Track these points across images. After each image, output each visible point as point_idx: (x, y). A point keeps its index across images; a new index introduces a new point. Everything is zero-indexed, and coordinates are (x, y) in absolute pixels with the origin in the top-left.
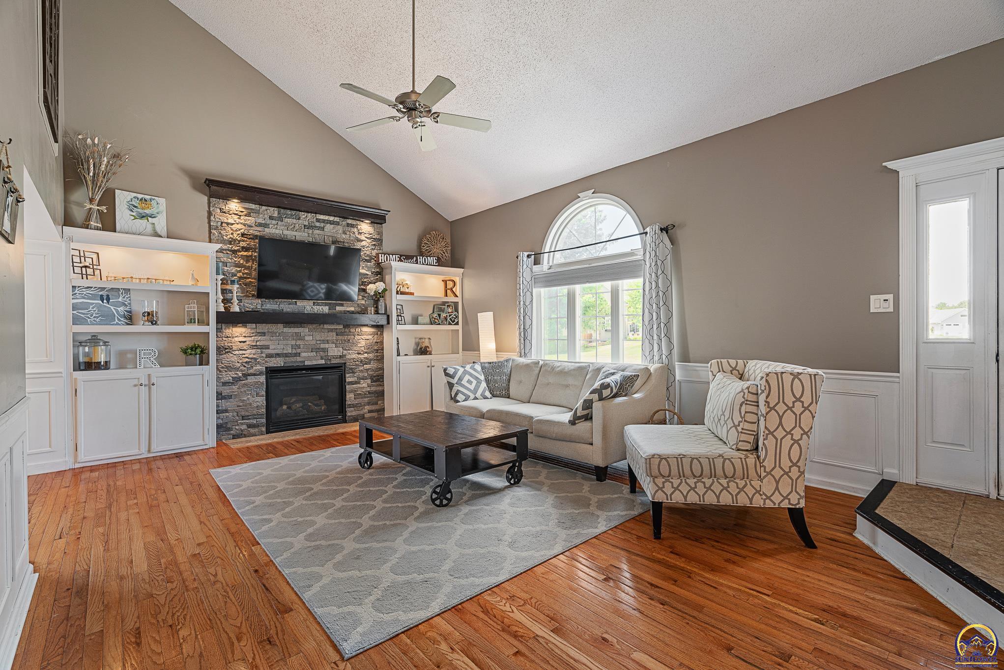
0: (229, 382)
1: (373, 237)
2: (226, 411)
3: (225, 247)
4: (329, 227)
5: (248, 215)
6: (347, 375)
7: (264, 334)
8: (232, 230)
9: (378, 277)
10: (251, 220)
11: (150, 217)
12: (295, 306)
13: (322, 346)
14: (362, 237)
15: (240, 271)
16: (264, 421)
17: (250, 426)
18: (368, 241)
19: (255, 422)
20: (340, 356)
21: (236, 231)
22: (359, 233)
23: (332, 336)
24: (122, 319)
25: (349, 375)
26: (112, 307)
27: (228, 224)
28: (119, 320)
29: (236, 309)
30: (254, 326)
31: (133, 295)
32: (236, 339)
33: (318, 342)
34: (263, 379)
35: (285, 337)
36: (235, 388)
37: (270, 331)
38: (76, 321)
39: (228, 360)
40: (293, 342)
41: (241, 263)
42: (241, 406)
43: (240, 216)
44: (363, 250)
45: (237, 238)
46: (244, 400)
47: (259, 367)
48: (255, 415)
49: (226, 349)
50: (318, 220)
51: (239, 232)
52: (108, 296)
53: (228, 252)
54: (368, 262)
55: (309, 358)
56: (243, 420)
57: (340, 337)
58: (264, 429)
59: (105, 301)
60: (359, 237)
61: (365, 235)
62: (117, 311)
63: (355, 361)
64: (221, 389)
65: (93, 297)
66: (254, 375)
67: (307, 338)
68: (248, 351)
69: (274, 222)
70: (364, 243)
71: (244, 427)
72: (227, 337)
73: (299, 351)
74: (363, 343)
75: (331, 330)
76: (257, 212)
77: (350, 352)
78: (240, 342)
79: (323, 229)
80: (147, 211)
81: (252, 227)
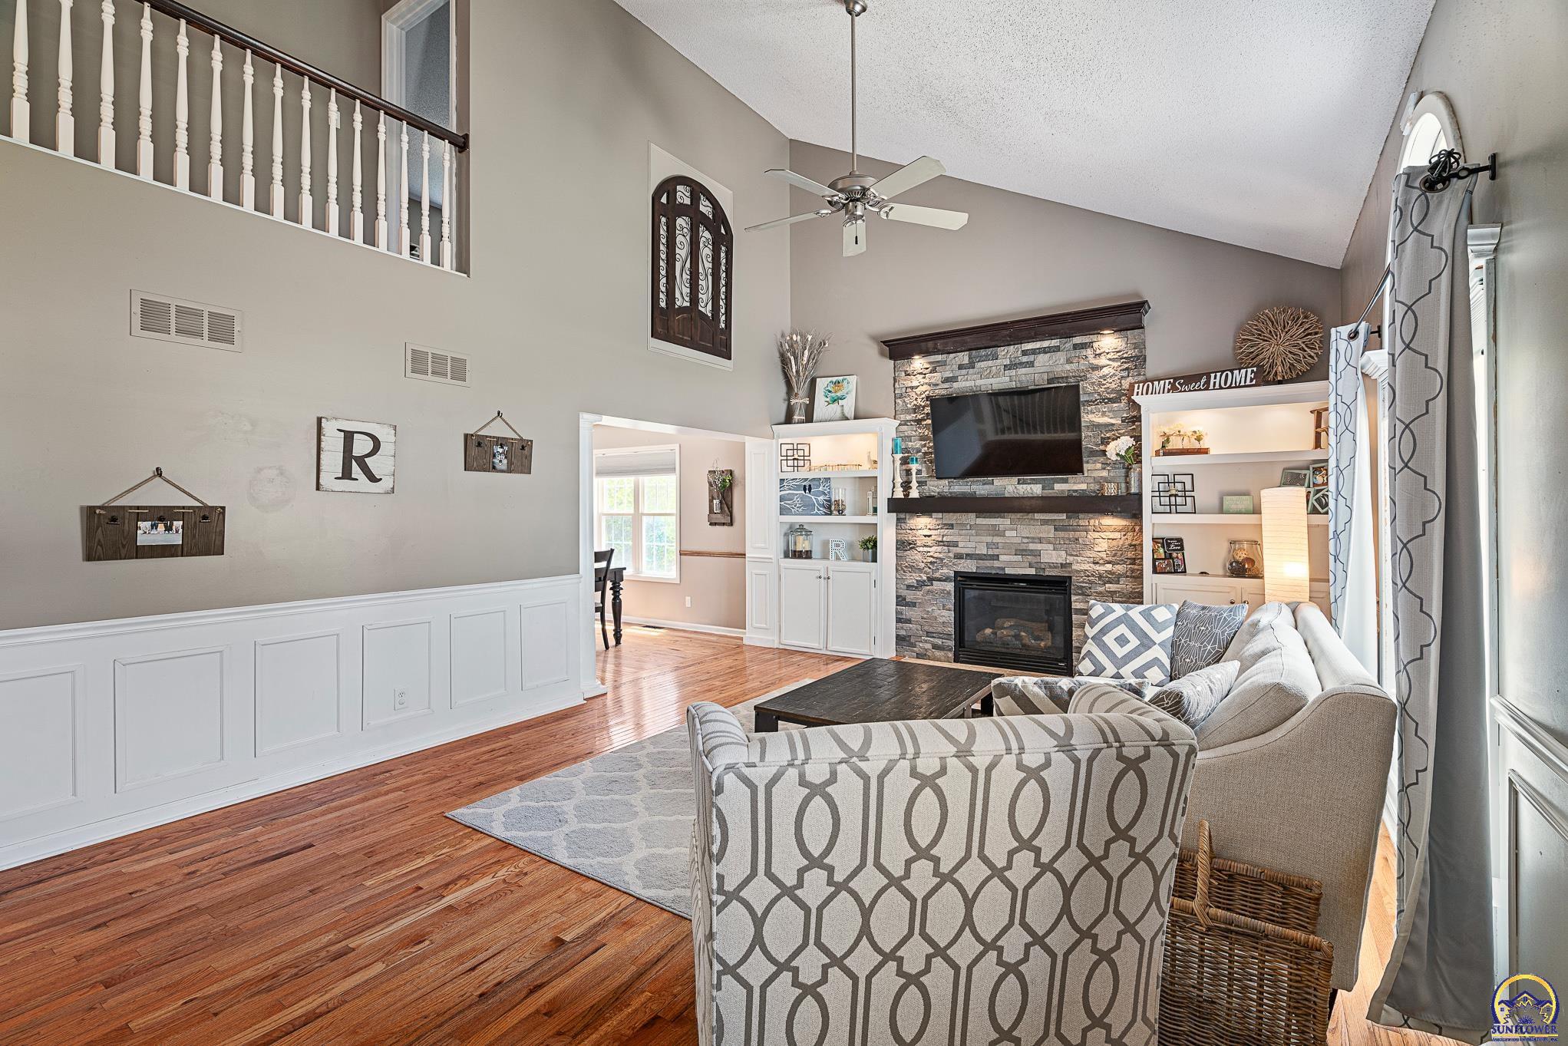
0: (913, 586)
1: (1125, 355)
2: (909, 621)
3: (909, 417)
4: (1041, 360)
5: (934, 371)
6: (1074, 598)
7: (951, 526)
8: (916, 394)
9: (1134, 427)
10: (937, 377)
11: (841, 399)
12: (991, 486)
13: (1032, 546)
14: (1103, 361)
15: (925, 445)
16: (952, 643)
17: (935, 647)
18: (1116, 364)
19: (940, 643)
20: (1061, 564)
21: (921, 394)
22: (1096, 355)
23: (1049, 532)
24: (821, 509)
25: (1077, 597)
26: (813, 497)
27: (912, 388)
28: (819, 510)
29: (914, 494)
30: (940, 515)
31: (833, 484)
32: (920, 532)
33: (1025, 541)
34: (950, 587)
35: (979, 530)
36: (919, 594)
37: (959, 522)
38: (783, 511)
39: (912, 558)
40: (989, 539)
41: (926, 434)
42: (925, 619)
43: (925, 374)
44: (1105, 382)
45: (921, 403)
46: (928, 611)
47: (945, 571)
48: (941, 634)
49: (910, 544)
50: (1025, 353)
51: (923, 396)
52: (810, 486)
53: (913, 423)
54: (1114, 403)
55: (1011, 564)
56: (927, 636)
57: (1061, 534)
58: (951, 655)
59: (807, 491)
60: (1096, 362)
61: (1109, 356)
62: (817, 501)
63: (1088, 576)
64: (904, 592)
65: (797, 488)
66: (939, 580)
67: (1008, 533)
68: (933, 549)
69: (964, 372)
70: (1105, 371)
71: (929, 646)
72: (911, 529)
73: (996, 551)
74: (1103, 545)
75: (1045, 522)
76: (943, 364)
77: (1079, 559)
78: (925, 536)
79: (1031, 364)
80: (839, 394)
81: (938, 385)
